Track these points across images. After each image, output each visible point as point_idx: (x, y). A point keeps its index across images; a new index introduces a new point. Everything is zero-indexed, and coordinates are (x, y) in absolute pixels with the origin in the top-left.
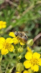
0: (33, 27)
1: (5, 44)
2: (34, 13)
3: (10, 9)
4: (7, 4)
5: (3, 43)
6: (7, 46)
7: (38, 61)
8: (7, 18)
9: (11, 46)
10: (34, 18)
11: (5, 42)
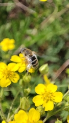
0: (61, 46)
1: (6, 72)
2: (63, 24)
3: (23, 18)
4: (19, 11)
5: (2, 70)
7: (54, 95)
8: (18, 34)
9: (15, 75)
10: (62, 31)
11: (7, 69)
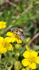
0: (32, 26)
1: (4, 43)
2: (33, 13)
3: (10, 9)
4: (7, 5)
5: (1, 42)
6: (6, 45)
7: (36, 59)
8: (7, 18)
9: (9, 45)
10: (33, 18)
11: (4, 41)
